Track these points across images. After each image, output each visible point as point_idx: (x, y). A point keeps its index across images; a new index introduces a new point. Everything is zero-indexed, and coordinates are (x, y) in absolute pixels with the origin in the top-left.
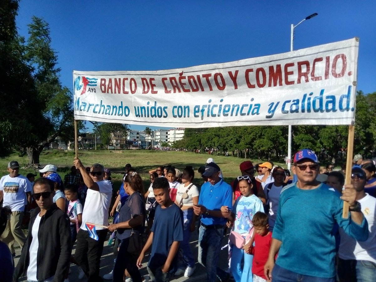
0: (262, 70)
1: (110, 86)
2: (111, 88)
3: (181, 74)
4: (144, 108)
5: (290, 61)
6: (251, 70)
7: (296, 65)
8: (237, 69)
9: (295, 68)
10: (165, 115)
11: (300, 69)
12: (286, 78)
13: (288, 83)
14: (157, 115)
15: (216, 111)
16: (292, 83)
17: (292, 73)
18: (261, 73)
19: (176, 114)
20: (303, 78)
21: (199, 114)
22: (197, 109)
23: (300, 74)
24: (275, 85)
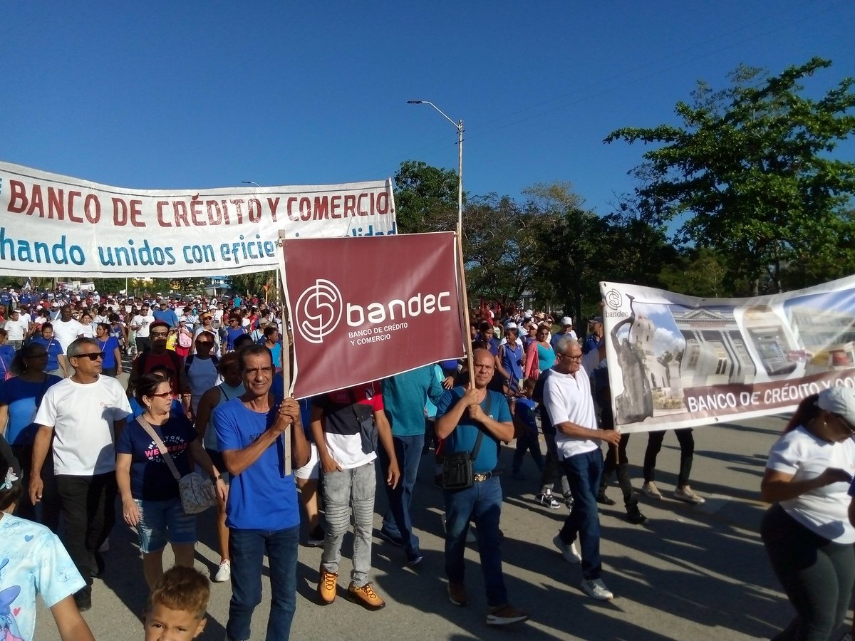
0: (307, 200)
1: (37, 201)
2: (40, 205)
3: (195, 198)
4: (123, 249)
5: (337, 194)
6: (295, 199)
7: (343, 199)
8: (278, 196)
9: (341, 202)
10: (171, 261)
11: (346, 203)
12: (333, 211)
13: (334, 217)
14: (153, 261)
15: (255, 250)
16: (339, 216)
17: (338, 206)
18: (305, 203)
19: (190, 257)
20: (349, 212)
21: (231, 255)
22: (225, 249)
23: (347, 208)
24: (320, 218)
